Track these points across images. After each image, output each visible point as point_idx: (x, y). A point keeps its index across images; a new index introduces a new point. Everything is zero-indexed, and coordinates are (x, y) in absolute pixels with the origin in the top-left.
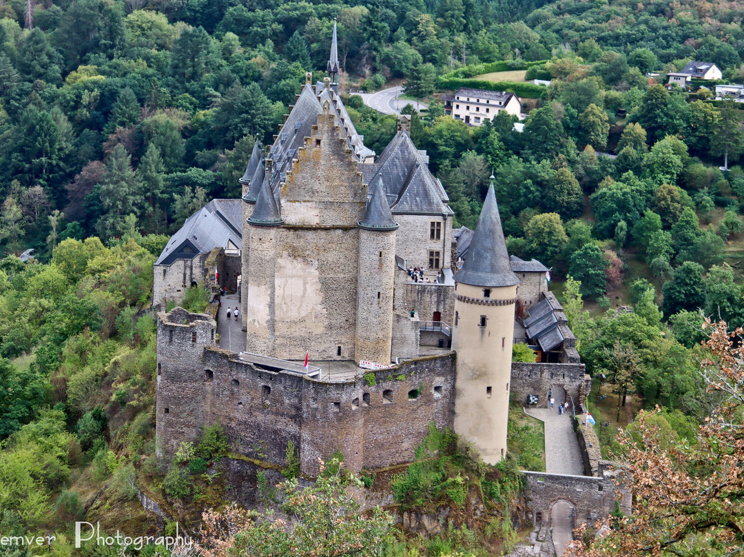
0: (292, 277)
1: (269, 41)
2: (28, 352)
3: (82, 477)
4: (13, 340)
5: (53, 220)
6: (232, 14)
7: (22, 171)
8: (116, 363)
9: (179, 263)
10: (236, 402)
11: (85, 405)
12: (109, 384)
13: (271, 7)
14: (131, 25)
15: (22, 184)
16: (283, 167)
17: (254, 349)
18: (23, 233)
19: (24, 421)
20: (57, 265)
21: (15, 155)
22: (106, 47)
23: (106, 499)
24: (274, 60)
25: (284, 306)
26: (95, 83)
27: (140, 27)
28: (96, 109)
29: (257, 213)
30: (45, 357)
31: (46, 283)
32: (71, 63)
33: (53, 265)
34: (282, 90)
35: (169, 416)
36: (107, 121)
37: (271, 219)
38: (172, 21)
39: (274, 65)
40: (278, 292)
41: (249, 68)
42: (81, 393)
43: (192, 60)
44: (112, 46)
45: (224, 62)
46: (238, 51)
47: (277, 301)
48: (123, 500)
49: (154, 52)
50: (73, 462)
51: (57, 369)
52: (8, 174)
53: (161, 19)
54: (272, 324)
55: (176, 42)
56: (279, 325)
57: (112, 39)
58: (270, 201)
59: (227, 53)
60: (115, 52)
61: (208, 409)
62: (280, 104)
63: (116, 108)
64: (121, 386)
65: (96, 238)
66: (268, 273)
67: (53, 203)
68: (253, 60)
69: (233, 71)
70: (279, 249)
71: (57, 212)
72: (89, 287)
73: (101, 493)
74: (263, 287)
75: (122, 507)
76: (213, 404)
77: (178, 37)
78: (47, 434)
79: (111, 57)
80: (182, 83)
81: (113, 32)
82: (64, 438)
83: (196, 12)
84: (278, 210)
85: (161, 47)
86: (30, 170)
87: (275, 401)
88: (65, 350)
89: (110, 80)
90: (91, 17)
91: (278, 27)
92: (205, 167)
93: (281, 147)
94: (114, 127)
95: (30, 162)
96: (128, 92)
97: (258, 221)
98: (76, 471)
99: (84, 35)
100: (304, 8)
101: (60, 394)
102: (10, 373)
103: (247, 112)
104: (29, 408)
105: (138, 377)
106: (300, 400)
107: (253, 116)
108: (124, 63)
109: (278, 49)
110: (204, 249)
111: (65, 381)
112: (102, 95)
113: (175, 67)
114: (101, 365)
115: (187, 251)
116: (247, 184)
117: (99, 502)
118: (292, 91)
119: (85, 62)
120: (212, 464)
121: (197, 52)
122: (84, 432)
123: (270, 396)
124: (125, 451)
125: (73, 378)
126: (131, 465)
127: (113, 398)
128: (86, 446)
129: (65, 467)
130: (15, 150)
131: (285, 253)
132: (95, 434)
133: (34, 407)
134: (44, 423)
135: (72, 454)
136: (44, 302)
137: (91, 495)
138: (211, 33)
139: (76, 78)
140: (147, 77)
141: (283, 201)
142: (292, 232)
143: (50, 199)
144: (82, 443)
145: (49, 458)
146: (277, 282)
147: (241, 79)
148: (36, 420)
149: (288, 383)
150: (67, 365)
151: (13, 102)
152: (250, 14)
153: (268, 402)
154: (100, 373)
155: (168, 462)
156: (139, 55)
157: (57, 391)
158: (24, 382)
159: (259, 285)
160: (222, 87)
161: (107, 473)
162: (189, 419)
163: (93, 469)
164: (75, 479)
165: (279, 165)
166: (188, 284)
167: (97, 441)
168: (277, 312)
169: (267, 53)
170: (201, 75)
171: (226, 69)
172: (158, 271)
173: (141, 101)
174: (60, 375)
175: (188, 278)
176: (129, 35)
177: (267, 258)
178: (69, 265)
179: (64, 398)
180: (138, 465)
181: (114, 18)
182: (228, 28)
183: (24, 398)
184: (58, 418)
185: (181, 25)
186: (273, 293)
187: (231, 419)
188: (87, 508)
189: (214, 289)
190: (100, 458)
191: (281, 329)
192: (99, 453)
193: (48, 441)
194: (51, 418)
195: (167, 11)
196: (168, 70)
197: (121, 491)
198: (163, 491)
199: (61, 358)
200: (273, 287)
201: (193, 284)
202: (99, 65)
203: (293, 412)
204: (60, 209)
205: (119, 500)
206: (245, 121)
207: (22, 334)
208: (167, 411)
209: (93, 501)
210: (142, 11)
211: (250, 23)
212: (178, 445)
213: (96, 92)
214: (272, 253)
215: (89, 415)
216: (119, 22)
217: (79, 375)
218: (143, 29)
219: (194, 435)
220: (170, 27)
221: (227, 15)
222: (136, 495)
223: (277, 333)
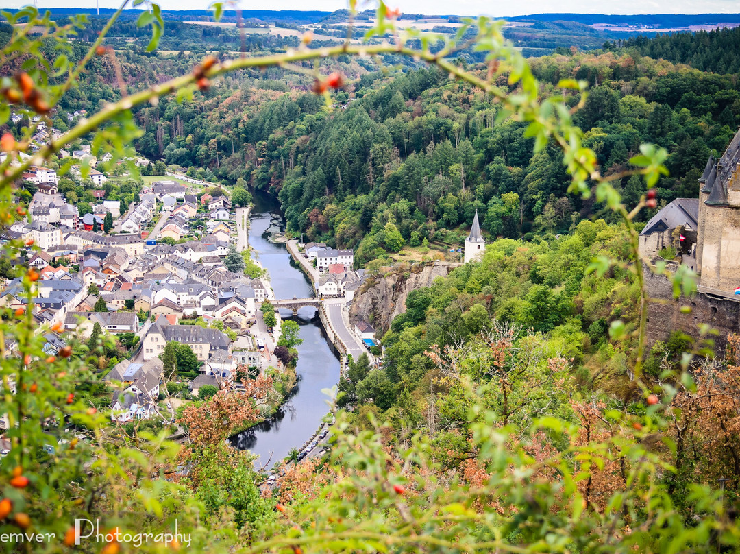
0: (734, 239)
1: (709, 113)
2: (560, 285)
3: (591, 360)
4: (551, 278)
5: (573, 217)
6: (686, 97)
7: (556, 189)
8: (614, 292)
9: (655, 234)
10: (693, 317)
11: (594, 317)
12: (610, 304)
13: (711, 93)
14: (624, 104)
15: (556, 196)
16: (729, 170)
17: (705, 284)
18: (555, 225)
19: (557, 324)
20: (579, 234)
21: (552, 179)
22: (608, 117)
23: (607, 373)
24: (712, 124)
25: (727, 258)
26: (601, 137)
27: (629, 105)
28: (601, 153)
29: (711, 198)
30: (570, 287)
31: (571, 246)
32: (587, 126)
33: (576, 235)
34: (717, 142)
35: (648, 324)
36: (607, 160)
37: (721, 202)
38: (649, 102)
39: (712, 127)
40: (723, 249)
41: (696, 128)
42: (592, 310)
43: (661, 124)
44: (612, 116)
45: (681, 126)
46: (690, 119)
47: (722, 255)
48: (617, 374)
49: (637, 119)
50: (586, 351)
51: (577, 295)
52: (548, 190)
53: (642, 100)
54: (718, 269)
55: (651, 114)
56: (723, 270)
57: (612, 112)
58: (721, 190)
59: (682, 121)
60: (614, 120)
61: (675, 321)
62: (714, 151)
63: (613, 152)
64: (617, 306)
65: (603, 220)
66: (717, 236)
67: (573, 208)
68: (699, 124)
69: (686, 131)
70: (725, 221)
71: (576, 212)
72: (598, 248)
73: (603, 370)
74: (713, 245)
75: (616, 379)
76: (678, 318)
77: (652, 111)
78: (570, 333)
79: (611, 123)
80: (654, 138)
81: (613, 108)
82: (581, 336)
83: (664, 96)
84: (725, 196)
85: (641, 117)
86: (561, 188)
87: (719, 318)
88: (583, 284)
89: (610, 136)
90: (600, 99)
91: (714, 105)
92: (667, 187)
93: (727, 159)
94: (612, 164)
95: (561, 183)
96: (620, 142)
97: (712, 203)
98: (587, 356)
99: (596, 110)
100: (732, 93)
101: (579, 310)
102: (549, 295)
103: (694, 155)
104: (560, 316)
105: (629, 300)
106: (737, 317)
107: (698, 157)
108: (618, 125)
109: (715, 117)
110: (671, 226)
111: (582, 302)
112: (605, 144)
113: (650, 128)
114: (605, 293)
115: (660, 227)
116: (704, 183)
117: (601, 375)
118: (723, 142)
119: (596, 126)
120: (675, 356)
121: (664, 119)
122: (593, 332)
123: (716, 314)
124: (619, 345)
125: (587, 300)
126: (623, 353)
127: (612, 313)
128: (594, 341)
129: (581, 353)
130: (552, 176)
131: (729, 224)
132: (600, 335)
133: (563, 316)
134: (568, 326)
135: (585, 346)
136: (570, 256)
137: (597, 371)
138: (673, 108)
139: (590, 135)
140: (633, 134)
141: (729, 191)
142: (734, 210)
143: (572, 205)
144: (592, 339)
145: (571, 347)
146: (723, 242)
147: (691, 135)
148: (564, 324)
149: (729, 306)
150: (584, 292)
151: (552, 148)
152: (698, 98)
153: (715, 318)
154: (605, 297)
155: (647, 353)
156: (628, 122)
157: (577, 308)
158: (558, 301)
159: (711, 244)
160: (678, 140)
161: (607, 358)
162: (662, 326)
163: (598, 355)
164: (587, 361)
165: (726, 169)
166: (660, 247)
167: (601, 339)
168: (722, 262)
169: (707, 120)
170: (666, 133)
171: (682, 129)
172: (642, 238)
173: (629, 148)
174: (579, 298)
175: (660, 244)
176: (622, 109)
177: (717, 227)
178: (585, 236)
179: (581, 312)
180: (627, 353)
181: (614, 100)
182: (683, 106)
183: (556, 310)
184: (577, 324)
185: (654, 104)
186: (720, 249)
187: (689, 328)
188: (594, 378)
189: (678, 249)
190: (603, 348)
191: (724, 273)
192: (603, 346)
193: (571, 337)
194: (572, 324)
195: (646, 96)
196: (646, 130)
197: (616, 369)
198: (643, 370)
199: (580, 288)
200: (720, 245)
201: (663, 247)
202: (604, 127)
203: (732, 325)
204: (578, 212)
205: (615, 374)
206: (693, 160)
207: (556, 275)
208: (648, 320)
209: (598, 374)
210: (631, 96)
211: (697, 103)
212: (654, 342)
213: (602, 143)
214: (720, 223)
215: (596, 323)
216: (617, 102)
217: (591, 298)
218: (631, 107)
219: (664, 337)
220: (648, 105)
221: (683, 98)
222: (626, 371)
223: (721, 276)
